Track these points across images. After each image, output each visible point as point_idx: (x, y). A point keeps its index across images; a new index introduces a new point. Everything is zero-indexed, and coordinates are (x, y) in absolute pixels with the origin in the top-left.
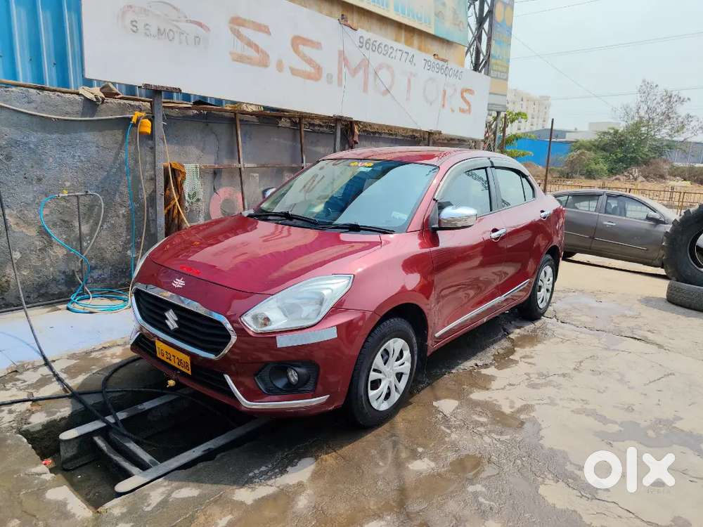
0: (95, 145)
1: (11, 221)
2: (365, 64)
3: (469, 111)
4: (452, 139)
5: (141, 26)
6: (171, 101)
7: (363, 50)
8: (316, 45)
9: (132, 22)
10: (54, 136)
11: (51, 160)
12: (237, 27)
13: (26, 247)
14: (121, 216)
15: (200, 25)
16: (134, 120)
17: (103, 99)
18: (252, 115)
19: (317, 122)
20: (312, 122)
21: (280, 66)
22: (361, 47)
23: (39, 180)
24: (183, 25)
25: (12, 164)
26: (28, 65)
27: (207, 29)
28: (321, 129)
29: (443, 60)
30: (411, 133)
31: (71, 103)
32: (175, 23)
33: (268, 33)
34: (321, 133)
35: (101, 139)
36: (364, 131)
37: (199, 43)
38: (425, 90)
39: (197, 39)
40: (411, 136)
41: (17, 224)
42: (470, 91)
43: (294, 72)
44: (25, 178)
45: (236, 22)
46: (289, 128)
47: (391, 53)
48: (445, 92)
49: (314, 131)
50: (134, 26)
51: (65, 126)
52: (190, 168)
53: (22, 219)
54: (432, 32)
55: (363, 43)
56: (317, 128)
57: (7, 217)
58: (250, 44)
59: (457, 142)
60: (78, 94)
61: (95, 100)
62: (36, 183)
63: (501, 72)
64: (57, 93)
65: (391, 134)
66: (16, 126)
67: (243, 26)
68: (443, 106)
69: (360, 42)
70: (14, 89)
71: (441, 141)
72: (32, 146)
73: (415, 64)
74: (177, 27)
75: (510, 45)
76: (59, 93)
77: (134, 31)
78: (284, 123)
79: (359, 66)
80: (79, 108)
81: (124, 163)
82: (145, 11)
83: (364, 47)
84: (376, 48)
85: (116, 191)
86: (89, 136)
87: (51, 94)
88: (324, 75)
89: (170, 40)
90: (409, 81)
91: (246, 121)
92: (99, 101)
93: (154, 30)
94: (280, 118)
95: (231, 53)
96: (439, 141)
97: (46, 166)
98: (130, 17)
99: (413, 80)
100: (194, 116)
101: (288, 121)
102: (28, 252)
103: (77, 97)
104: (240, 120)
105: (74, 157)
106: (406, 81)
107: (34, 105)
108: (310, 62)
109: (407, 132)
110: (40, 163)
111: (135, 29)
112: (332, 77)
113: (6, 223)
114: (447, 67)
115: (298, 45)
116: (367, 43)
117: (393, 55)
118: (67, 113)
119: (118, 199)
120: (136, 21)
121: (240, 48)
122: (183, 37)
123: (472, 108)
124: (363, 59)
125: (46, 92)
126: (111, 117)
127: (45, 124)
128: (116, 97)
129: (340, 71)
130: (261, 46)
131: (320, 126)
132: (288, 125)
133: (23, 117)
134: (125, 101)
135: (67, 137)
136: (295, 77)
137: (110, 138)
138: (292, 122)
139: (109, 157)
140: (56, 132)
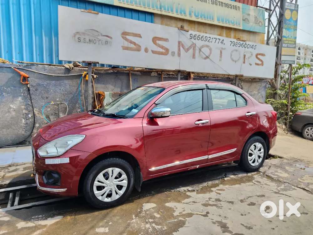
0: (69, 85)
1: (36, 113)
2: (194, 46)
3: (262, 64)
4: (254, 79)
5: (82, 40)
6: (96, 67)
7: (193, 40)
8: (166, 40)
9: (78, 38)
10: (53, 82)
11: (52, 90)
12: (124, 36)
13: (41, 122)
14: (78, 112)
15: (108, 36)
16: (83, 76)
17: (73, 68)
18: (137, 71)
19: (171, 73)
20: (168, 73)
21: (146, 50)
22: (191, 39)
23: (47, 98)
24: (100, 37)
25: (38, 92)
26: (48, 57)
27: (111, 38)
28: (174, 76)
29: (243, 41)
30: (227, 77)
31: (60, 69)
32: (97, 37)
33: (141, 37)
34: (173, 78)
35: (71, 83)
36: (198, 76)
37: (107, 43)
38: (231, 55)
39: (107, 42)
40: (227, 78)
41: (38, 114)
42: (263, 55)
43: (153, 52)
44: (42, 97)
45: (124, 34)
46: (156, 76)
47: (209, 40)
48: (245, 56)
49: (169, 77)
50: (79, 39)
51: (58, 78)
52: (107, 94)
53: (40, 112)
54: (241, 28)
55: (192, 37)
56: (171, 76)
57: (34, 111)
58: (131, 42)
59: (258, 80)
60: (63, 66)
61: (69, 68)
62: (46, 99)
63: (290, 44)
64: (55, 66)
65: (215, 77)
66: (39, 78)
67: (128, 35)
68: (244, 62)
69: (190, 36)
70: (40, 66)
71: (247, 80)
72: (45, 86)
73: (224, 44)
74: (97, 38)
75: (296, 30)
76: (56, 66)
77: (79, 41)
78: (153, 74)
79: (190, 47)
80: (63, 71)
81: (81, 91)
82: (84, 34)
83: (193, 38)
84: (199, 38)
85: (77, 102)
86: (66, 82)
87: (53, 67)
88: (170, 52)
89: (94, 44)
90: (221, 52)
91: (135, 74)
92: (71, 69)
93: (87, 40)
94: (152, 72)
95: (122, 47)
96: (246, 80)
97: (50, 93)
98: (77, 36)
99: (223, 51)
100: (111, 73)
101: (156, 73)
102: (41, 124)
103: (63, 68)
104: (131, 74)
105: (60, 89)
106: (219, 52)
107: (46, 71)
108: (162, 47)
109: (224, 76)
110: (47, 92)
111: (79, 40)
112: (174, 53)
113: (34, 113)
114: (245, 44)
115: (156, 41)
116: (194, 37)
117: (211, 41)
118: (58, 74)
119: (77, 106)
120: (80, 38)
121: (126, 44)
122: (100, 42)
123: (264, 63)
124: (193, 44)
125: (51, 66)
126: (75, 74)
127: (50, 77)
128: (79, 67)
129: (179, 50)
130: (137, 42)
131: (173, 75)
132: (156, 75)
133: (42, 75)
134: (82, 68)
135: (58, 82)
136: (154, 54)
137: (75, 82)
138: (158, 74)
139: (74, 89)
140: (54, 81)
